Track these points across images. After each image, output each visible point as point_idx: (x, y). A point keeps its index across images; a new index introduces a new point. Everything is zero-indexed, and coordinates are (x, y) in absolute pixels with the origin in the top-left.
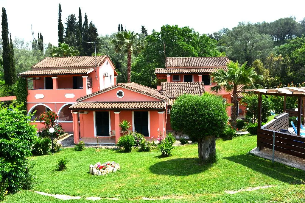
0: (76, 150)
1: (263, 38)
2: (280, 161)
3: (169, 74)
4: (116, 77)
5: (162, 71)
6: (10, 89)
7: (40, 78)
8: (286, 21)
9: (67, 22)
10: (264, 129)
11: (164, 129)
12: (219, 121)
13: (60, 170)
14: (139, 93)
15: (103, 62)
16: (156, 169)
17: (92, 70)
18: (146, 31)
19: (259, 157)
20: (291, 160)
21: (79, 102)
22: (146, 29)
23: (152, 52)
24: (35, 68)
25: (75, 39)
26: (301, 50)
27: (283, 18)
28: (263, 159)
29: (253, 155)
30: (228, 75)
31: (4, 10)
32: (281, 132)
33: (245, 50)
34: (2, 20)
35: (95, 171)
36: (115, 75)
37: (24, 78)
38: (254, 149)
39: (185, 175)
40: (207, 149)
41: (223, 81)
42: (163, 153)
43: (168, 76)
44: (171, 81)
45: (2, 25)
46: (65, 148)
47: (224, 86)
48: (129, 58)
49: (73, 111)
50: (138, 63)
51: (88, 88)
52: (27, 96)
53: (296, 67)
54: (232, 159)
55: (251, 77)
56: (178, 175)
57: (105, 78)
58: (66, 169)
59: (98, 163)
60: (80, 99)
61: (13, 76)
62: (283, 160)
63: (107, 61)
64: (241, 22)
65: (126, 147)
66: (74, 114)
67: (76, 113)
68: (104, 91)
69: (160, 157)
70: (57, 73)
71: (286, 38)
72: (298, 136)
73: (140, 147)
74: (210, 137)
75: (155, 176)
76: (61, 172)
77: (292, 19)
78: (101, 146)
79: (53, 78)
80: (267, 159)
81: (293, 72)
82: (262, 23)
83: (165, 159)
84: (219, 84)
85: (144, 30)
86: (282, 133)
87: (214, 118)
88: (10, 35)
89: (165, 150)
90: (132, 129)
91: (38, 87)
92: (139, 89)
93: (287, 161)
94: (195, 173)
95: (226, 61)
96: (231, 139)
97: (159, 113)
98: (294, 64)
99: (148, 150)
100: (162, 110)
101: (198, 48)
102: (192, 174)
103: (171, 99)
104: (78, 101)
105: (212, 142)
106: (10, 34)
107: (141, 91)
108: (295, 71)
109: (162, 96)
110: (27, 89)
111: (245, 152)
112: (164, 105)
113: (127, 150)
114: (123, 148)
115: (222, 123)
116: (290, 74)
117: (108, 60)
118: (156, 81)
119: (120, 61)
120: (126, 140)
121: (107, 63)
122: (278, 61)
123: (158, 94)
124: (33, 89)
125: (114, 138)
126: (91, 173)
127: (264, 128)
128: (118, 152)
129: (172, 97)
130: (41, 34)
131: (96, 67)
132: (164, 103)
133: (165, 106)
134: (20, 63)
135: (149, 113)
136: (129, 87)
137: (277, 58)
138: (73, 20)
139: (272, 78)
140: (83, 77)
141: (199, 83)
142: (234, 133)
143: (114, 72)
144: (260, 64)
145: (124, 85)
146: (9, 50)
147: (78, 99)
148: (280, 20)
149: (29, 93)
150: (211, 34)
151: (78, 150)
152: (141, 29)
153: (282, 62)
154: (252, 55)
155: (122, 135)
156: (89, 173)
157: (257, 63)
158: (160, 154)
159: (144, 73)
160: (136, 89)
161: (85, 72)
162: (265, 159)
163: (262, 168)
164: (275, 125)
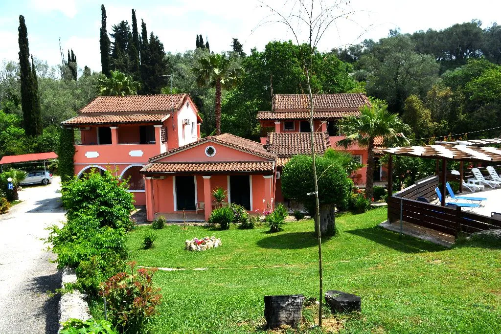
0: (155, 228)
1: (424, 60)
2: (410, 234)
3: (279, 120)
4: (200, 124)
5: (268, 115)
6: (36, 142)
7: (91, 128)
8: (464, 29)
9: (114, 33)
10: (396, 197)
11: (272, 200)
12: (338, 186)
13: (146, 248)
14: (237, 149)
15: (182, 105)
16: (264, 244)
17: (168, 116)
18: (241, 46)
19: (388, 230)
20: (424, 234)
21: (153, 162)
22: (241, 43)
23: (252, 83)
24: (84, 113)
25: (129, 62)
26: (480, 79)
27: (461, 23)
28: (392, 232)
29: (382, 228)
30: (361, 123)
31: (22, 19)
32: (418, 200)
33: (395, 79)
34: (19, 35)
35: (194, 247)
36: (198, 121)
37: (70, 128)
38: (384, 222)
39: (298, 248)
40: (325, 219)
41: (353, 132)
42: (272, 228)
43: (278, 123)
44: (282, 131)
45: (19, 42)
46: (140, 226)
47: (355, 140)
48: (218, 95)
49: (146, 176)
50: (231, 100)
51: (163, 142)
52: (74, 154)
53: (472, 106)
54: (357, 232)
55: (391, 127)
56: (290, 248)
57: (186, 126)
58: (154, 247)
59: (195, 238)
60: (154, 159)
61: (38, 122)
62: (414, 233)
63: (187, 101)
64: (394, 30)
65: (221, 223)
66: (147, 180)
67: (149, 178)
68: (187, 147)
69: (267, 232)
70: (118, 121)
71: (466, 56)
72: (442, 207)
73: (240, 224)
74: (328, 205)
75: (264, 250)
76: (148, 250)
77: (476, 24)
78: (187, 223)
79: (111, 128)
80: (397, 232)
81: (466, 114)
82: (427, 31)
83: (275, 234)
84: (349, 137)
85: (237, 46)
86: (419, 202)
87: (331, 183)
88: (32, 59)
89: (275, 223)
90: (227, 201)
91: (88, 141)
92: (236, 143)
93: (419, 234)
94: (310, 246)
95: (362, 99)
96: (363, 212)
97: (265, 177)
98: (469, 102)
99: (251, 227)
100: (269, 173)
101: (323, 77)
102: (306, 247)
103: (281, 158)
104: (151, 161)
105: (331, 211)
106: (32, 57)
107: (240, 147)
108: (470, 112)
109: (269, 154)
110: (74, 144)
111: (373, 225)
112: (272, 166)
113: (224, 227)
114: (218, 225)
115: (340, 189)
116: (462, 117)
117: (189, 100)
118: (257, 129)
119: (202, 97)
120: (222, 214)
121: (188, 105)
122: (445, 98)
123: (263, 151)
124: (81, 143)
125: (202, 213)
126: (188, 248)
127: (397, 195)
128: (211, 230)
129: (283, 155)
130: (72, 52)
131: (174, 112)
132: (272, 163)
133: (273, 168)
134: (46, 101)
135: (251, 177)
136: (223, 142)
137: (443, 93)
138: (125, 30)
139: (435, 123)
140: (155, 126)
141: (321, 134)
142: (367, 204)
143: (197, 117)
144: (417, 102)
145: (216, 139)
146: (31, 81)
147: (151, 159)
148: (457, 26)
149: (76, 150)
150: (346, 50)
151: (157, 228)
152: (233, 44)
153: (450, 99)
154: (407, 87)
155: (213, 208)
156: (186, 249)
157: (412, 101)
158: (268, 229)
159: (240, 117)
160: (233, 145)
161: (159, 120)
162: (394, 232)
163: (388, 240)
164: (415, 192)
